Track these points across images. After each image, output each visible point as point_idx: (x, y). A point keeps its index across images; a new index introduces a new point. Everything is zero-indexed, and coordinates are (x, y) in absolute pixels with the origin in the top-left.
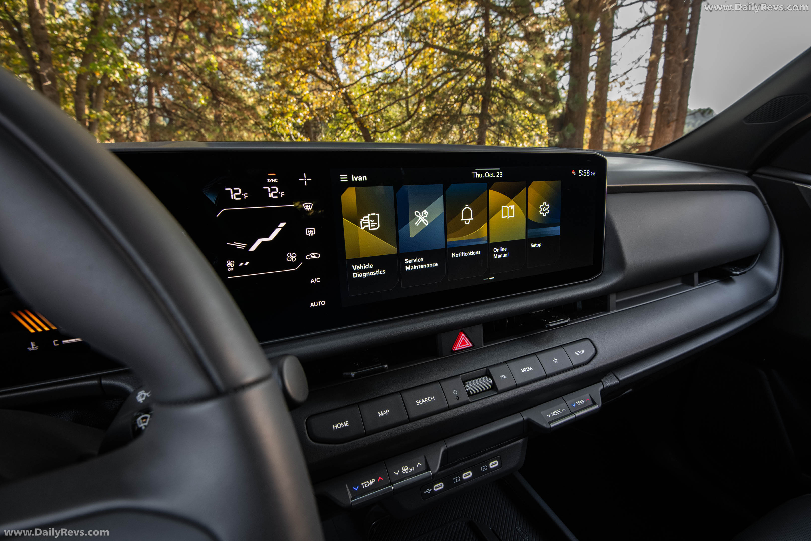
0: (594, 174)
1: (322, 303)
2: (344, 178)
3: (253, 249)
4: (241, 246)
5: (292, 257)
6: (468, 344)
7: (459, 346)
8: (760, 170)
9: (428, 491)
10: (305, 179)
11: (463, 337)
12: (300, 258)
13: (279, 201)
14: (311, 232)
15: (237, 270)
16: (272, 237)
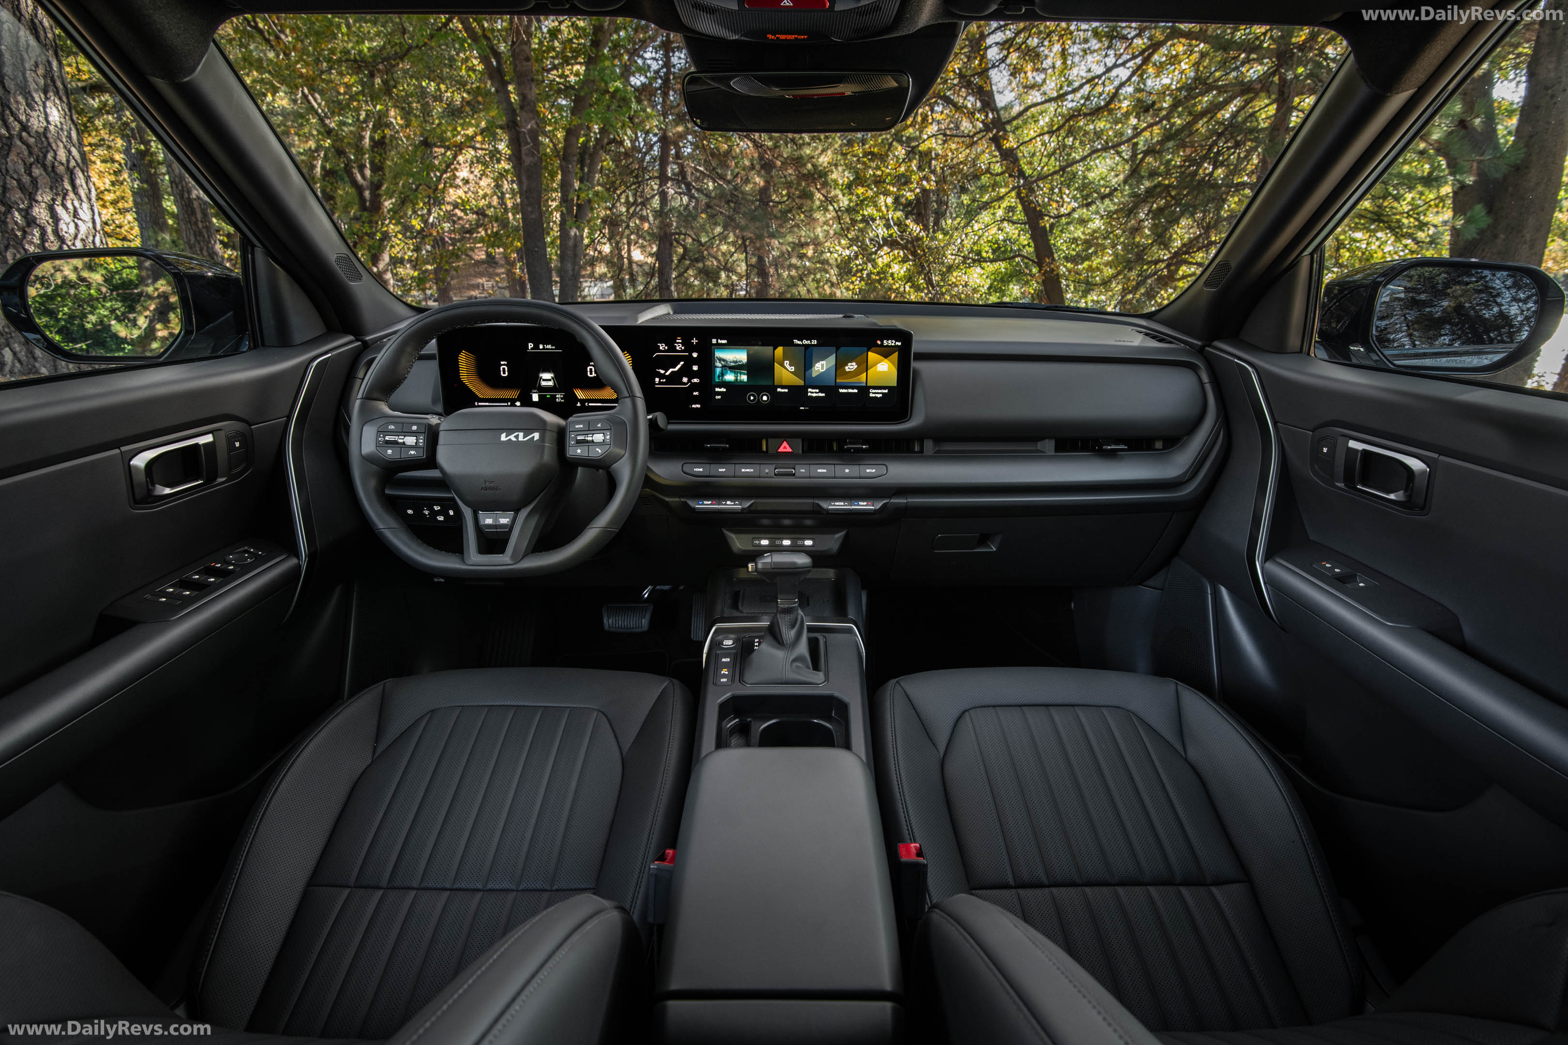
0: (899, 344)
1: (698, 406)
2: (714, 341)
3: (668, 373)
4: (662, 372)
5: (685, 380)
6: (789, 450)
7: (781, 449)
8: (1217, 344)
9: (757, 542)
10: (695, 341)
11: (785, 444)
12: (689, 381)
13: (665, 351)
14: (695, 368)
15: (660, 383)
16: (676, 369)
